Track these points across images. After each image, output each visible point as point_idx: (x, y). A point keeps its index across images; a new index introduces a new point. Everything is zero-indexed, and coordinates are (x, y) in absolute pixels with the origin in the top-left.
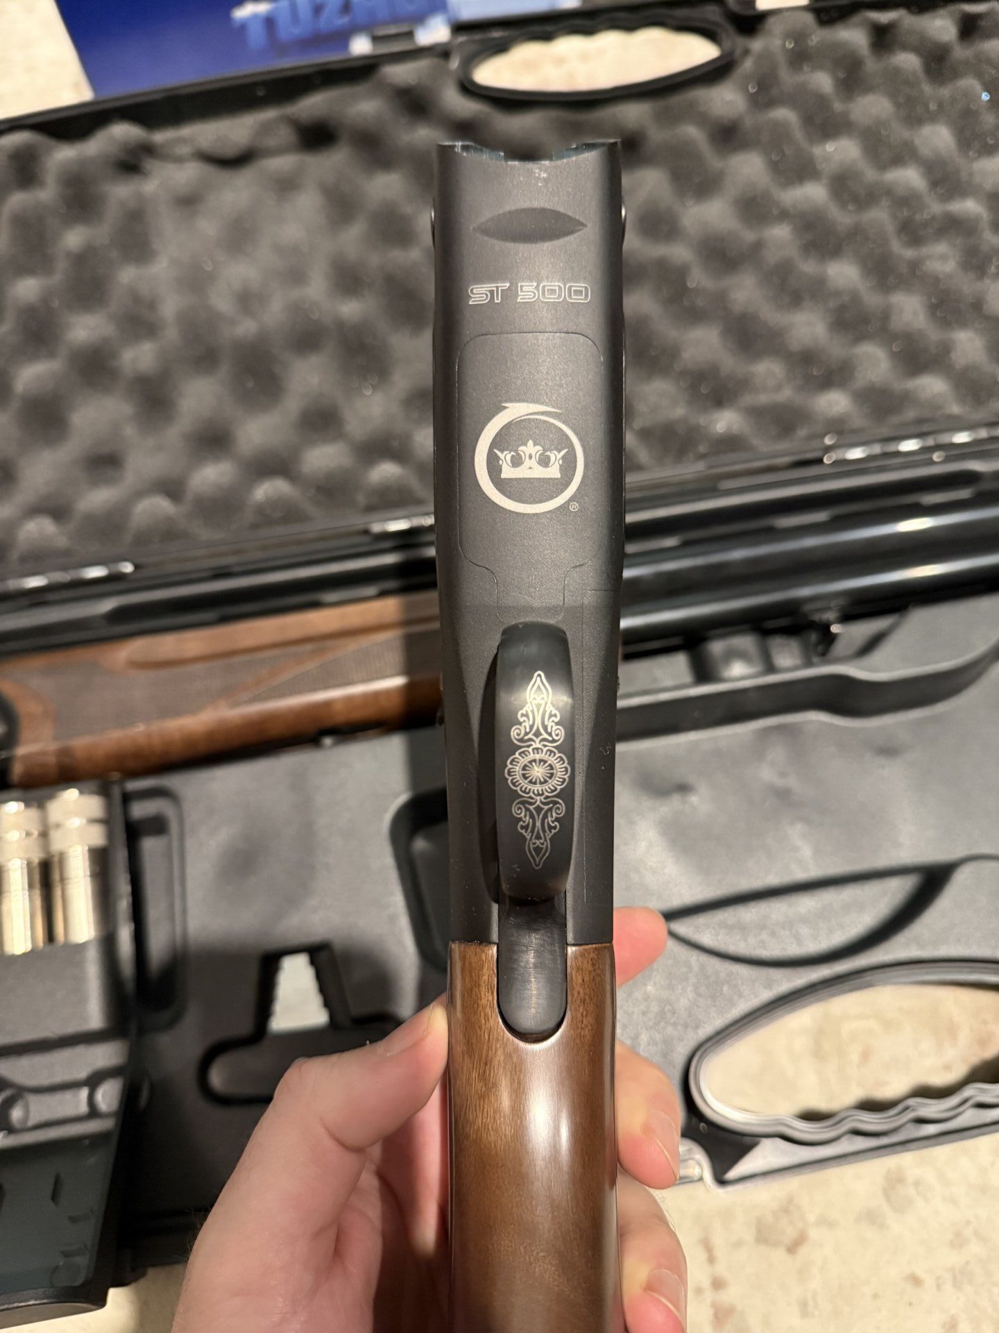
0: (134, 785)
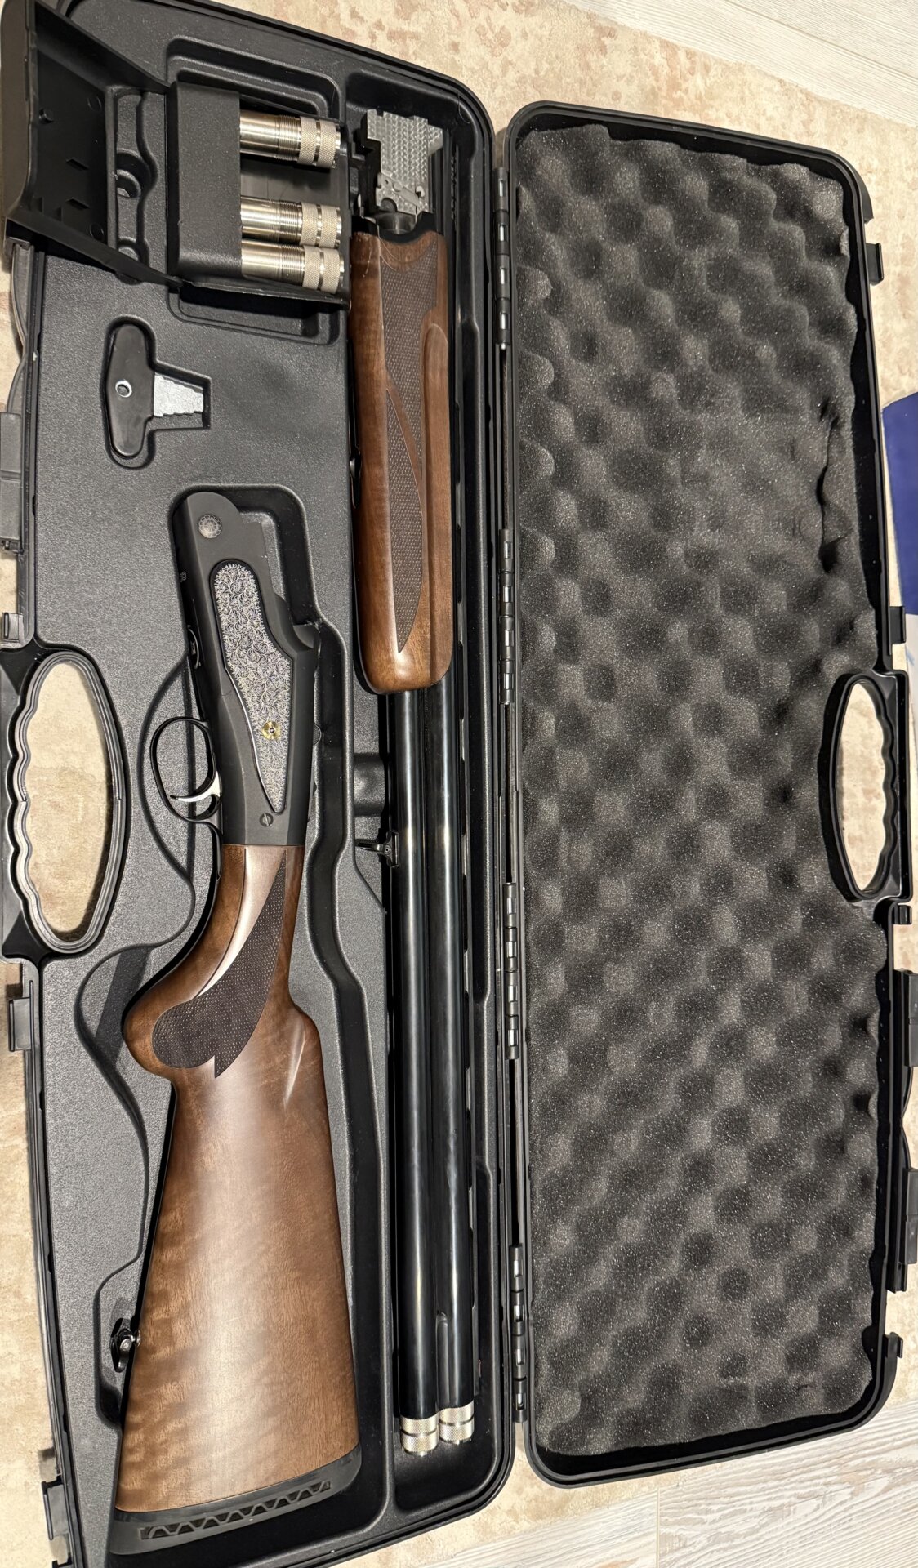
0: (342, 315)
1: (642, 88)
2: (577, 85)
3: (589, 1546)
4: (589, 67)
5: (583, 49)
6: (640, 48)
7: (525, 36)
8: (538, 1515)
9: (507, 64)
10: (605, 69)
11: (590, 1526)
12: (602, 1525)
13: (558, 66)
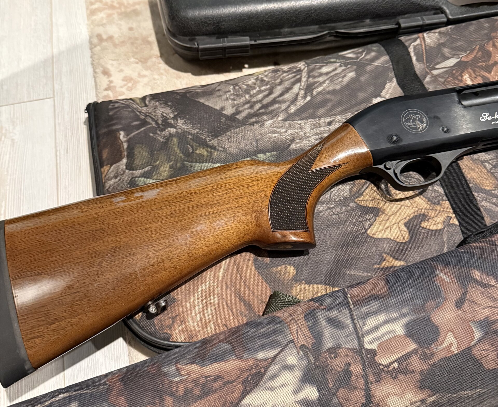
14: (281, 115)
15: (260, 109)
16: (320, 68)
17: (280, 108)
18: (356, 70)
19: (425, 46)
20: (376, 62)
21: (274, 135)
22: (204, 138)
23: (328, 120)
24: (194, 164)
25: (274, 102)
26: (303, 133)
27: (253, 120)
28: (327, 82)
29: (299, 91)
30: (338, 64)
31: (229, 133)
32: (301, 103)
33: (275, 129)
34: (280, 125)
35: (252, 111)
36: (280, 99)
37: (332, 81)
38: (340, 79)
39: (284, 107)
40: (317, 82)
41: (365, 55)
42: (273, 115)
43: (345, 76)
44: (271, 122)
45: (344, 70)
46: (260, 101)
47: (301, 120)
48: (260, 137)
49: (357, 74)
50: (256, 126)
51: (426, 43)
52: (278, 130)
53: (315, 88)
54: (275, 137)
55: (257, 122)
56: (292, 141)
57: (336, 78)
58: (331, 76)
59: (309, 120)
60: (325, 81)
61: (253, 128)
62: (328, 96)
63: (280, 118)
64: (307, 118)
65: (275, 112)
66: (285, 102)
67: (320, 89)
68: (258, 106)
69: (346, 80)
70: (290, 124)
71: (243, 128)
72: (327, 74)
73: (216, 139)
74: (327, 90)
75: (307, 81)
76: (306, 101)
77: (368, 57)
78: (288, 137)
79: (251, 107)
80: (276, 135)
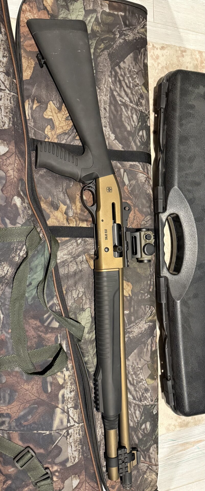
1: (193, 64)
2: (177, 66)
3: (194, 435)
4: (179, 61)
5: (178, 57)
6: (193, 54)
7: (163, 56)
8: (181, 427)
9: (159, 63)
10: (184, 61)
11: (194, 431)
12: (197, 430)
13: (172, 62)
14: (113, 87)
15: (119, 79)
16: (136, 115)
17: (117, 88)
18: (131, 131)
19: (137, 172)
20: (133, 143)
21: (104, 81)
22: (110, 49)
23: (107, 109)
24: (96, 41)
25: (121, 86)
26: (103, 94)
27: (113, 73)
28: (127, 115)
29: (125, 100)
30: (136, 124)
31: (109, 60)
32: (118, 98)
33: (107, 82)
34: (108, 85)
35: (119, 75)
36: (122, 89)
37: (127, 117)
38: (127, 122)
39: (118, 89)
40: (128, 110)
41: (139, 140)
42: (114, 83)
43: (128, 124)
44: (110, 81)
45: (132, 126)
46: (124, 80)
47: (110, 96)
48: (104, 74)
49: (129, 131)
50: (109, 73)
51: (140, 173)
52: (106, 84)
53: (125, 108)
54: (103, 81)
55: (111, 74)
56: (99, 88)
57: (128, 120)
58: (130, 119)
59: (109, 101)
60: (128, 114)
61: (109, 71)
62: (119, 113)
63: (112, 86)
64: (110, 100)
65: (115, 84)
66: (120, 91)
67: (124, 110)
68: (121, 78)
69: (127, 125)
70: (108, 90)
71: (110, 67)
72: (132, 117)
73: (107, 54)
74: (123, 113)
75: (130, 106)
76: (118, 101)
77: (137, 140)
78: (102, 87)
79: (121, 75)
80: (104, 82)
